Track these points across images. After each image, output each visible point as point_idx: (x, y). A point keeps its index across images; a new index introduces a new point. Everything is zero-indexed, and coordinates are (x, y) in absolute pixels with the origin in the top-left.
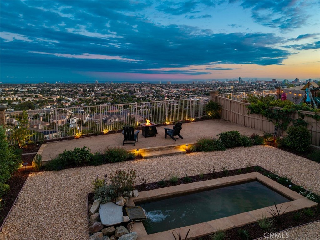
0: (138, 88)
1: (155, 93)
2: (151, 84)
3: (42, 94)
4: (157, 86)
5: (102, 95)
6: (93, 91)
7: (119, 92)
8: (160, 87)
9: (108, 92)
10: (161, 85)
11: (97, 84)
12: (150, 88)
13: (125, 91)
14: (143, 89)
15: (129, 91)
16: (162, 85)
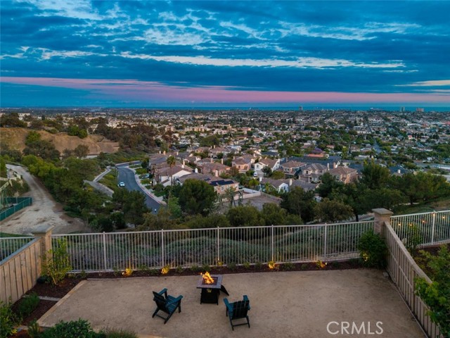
0: (362, 119)
1: (390, 127)
2: (385, 111)
3: (232, 125)
4: (396, 116)
5: (306, 129)
6: (294, 122)
7: (331, 124)
8: (402, 117)
9: (315, 123)
10: (403, 113)
11: (301, 111)
12: (383, 118)
13: (340, 123)
14: (370, 119)
15: (347, 123)
16: (405, 114)
